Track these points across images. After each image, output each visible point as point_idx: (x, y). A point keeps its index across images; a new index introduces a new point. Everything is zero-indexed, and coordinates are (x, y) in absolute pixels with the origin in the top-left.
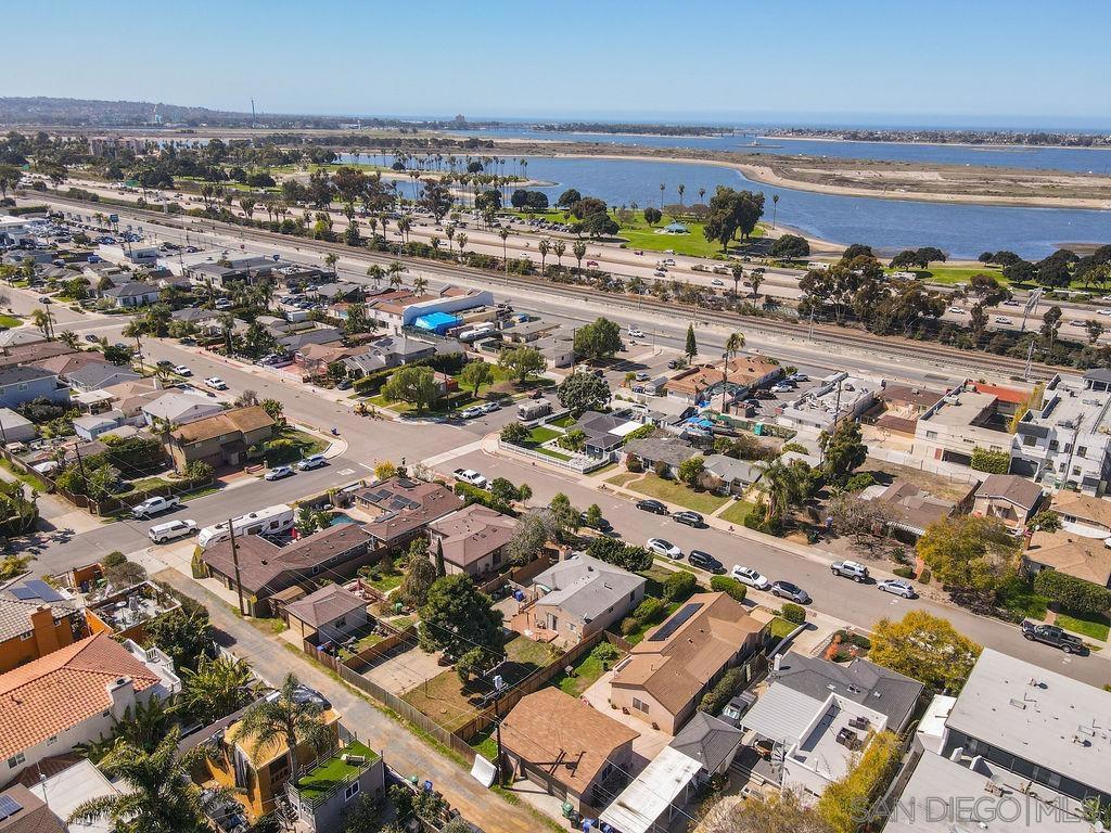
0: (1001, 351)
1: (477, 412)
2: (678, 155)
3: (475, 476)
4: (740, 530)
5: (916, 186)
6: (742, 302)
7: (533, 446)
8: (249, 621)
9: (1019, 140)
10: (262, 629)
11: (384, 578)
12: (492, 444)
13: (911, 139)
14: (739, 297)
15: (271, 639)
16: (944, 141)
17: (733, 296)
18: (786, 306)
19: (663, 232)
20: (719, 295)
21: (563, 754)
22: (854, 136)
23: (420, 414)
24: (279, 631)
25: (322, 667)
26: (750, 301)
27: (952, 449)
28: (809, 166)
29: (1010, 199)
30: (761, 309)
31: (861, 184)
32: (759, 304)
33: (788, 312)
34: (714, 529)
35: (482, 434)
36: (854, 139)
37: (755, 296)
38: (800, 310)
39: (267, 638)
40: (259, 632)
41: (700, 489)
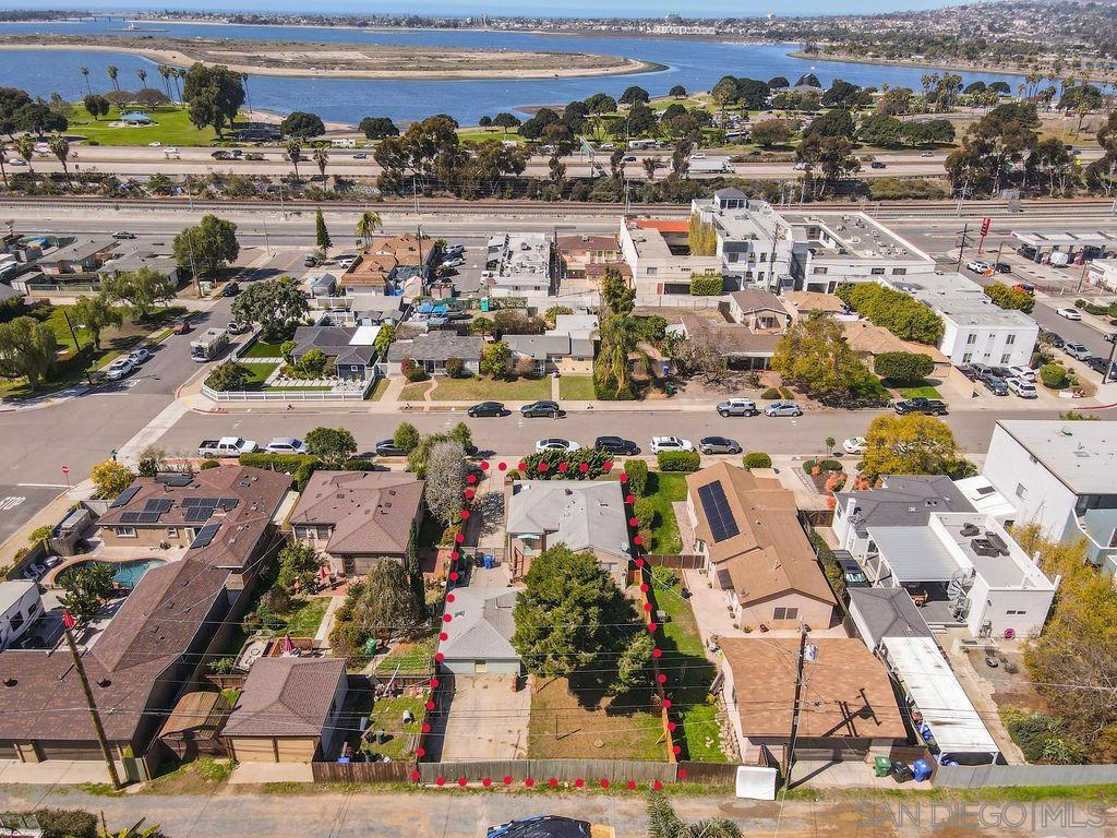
0: (584, 197)
1: (128, 368)
2: (47, 41)
3: (240, 443)
4: (600, 405)
5: (350, 64)
6: (308, 187)
7: (258, 386)
8: (144, 792)
10: (186, 790)
11: (287, 619)
12: (198, 397)
13: (299, 22)
14: (303, 183)
15: (226, 795)
16: (333, 25)
17: (296, 182)
18: (360, 184)
19: (122, 125)
20: (276, 182)
21: (844, 705)
22: (240, 19)
23: (35, 392)
24: (222, 776)
25: (369, 787)
26: (316, 184)
27: (671, 281)
28: (219, 48)
29: (442, 73)
30: (334, 191)
31: (293, 65)
32: (330, 186)
33: (365, 190)
34: (570, 412)
35: (169, 391)
36: (240, 22)
37: (323, 178)
38: (380, 186)
39: (215, 799)
40: (186, 799)
41: (511, 378)
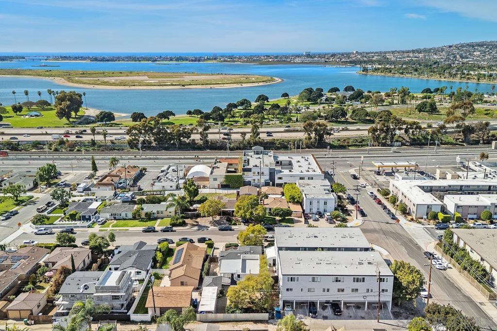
9: (171, 60)
14: (96, 143)
16: (140, 61)
17: (93, 143)
19: (27, 117)
20: (86, 144)
22: (96, 59)
